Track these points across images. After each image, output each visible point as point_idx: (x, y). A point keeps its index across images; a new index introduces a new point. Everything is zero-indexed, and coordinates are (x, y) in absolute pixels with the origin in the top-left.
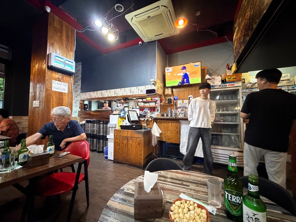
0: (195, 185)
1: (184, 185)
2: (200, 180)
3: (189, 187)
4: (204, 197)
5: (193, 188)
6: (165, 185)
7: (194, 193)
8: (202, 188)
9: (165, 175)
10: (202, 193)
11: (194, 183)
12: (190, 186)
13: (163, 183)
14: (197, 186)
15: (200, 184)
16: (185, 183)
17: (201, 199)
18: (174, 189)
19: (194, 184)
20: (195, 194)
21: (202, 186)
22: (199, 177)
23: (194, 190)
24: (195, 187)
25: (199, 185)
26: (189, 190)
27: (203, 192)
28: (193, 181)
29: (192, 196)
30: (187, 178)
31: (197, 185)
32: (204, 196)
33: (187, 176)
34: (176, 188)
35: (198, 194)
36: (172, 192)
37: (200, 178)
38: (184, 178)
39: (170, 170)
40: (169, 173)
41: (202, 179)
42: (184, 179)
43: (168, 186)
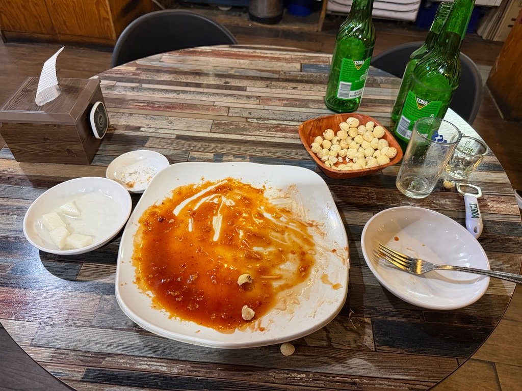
0: (263, 83)
1: (230, 89)
2: (280, 69)
3: (246, 90)
4: (280, 112)
5: (254, 94)
6: (175, 95)
7: (255, 106)
8: (279, 91)
9: (176, 66)
10: (278, 103)
11: (262, 79)
12: (248, 89)
13: (167, 91)
14: (267, 87)
15: (278, 80)
16: (234, 83)
17: (270, 117)
18: (202, 103)
19: (259, 83)
20: (259, 107)
21: (281, 84)
22: (278, 59)
23: (258, 97)
24: (261, 90)
25: (274, 83)
26: (244, 100)
27: (279, 100)
28: (258, 74)
29: (250, 113)
30: (243, 66)
31: (268, 82)
32: (281, 108)
33: (242, 61)
34: (207, 99)
35: (266, 107)
36: (195, 112)
37: (279, 64)
38: (232, 68)
39: (191, 49)
40: (188, 57)
41: (284, 64)
42: (232, 72)
43: (182, 96)
